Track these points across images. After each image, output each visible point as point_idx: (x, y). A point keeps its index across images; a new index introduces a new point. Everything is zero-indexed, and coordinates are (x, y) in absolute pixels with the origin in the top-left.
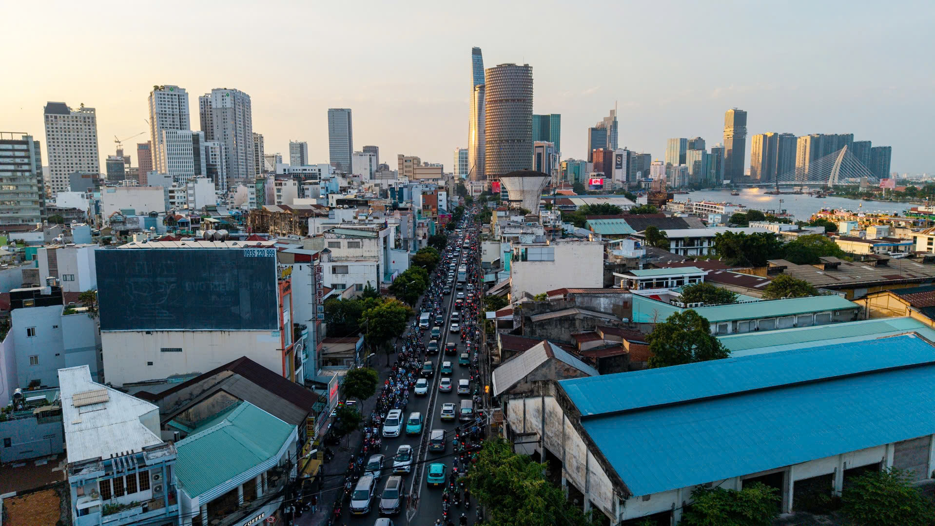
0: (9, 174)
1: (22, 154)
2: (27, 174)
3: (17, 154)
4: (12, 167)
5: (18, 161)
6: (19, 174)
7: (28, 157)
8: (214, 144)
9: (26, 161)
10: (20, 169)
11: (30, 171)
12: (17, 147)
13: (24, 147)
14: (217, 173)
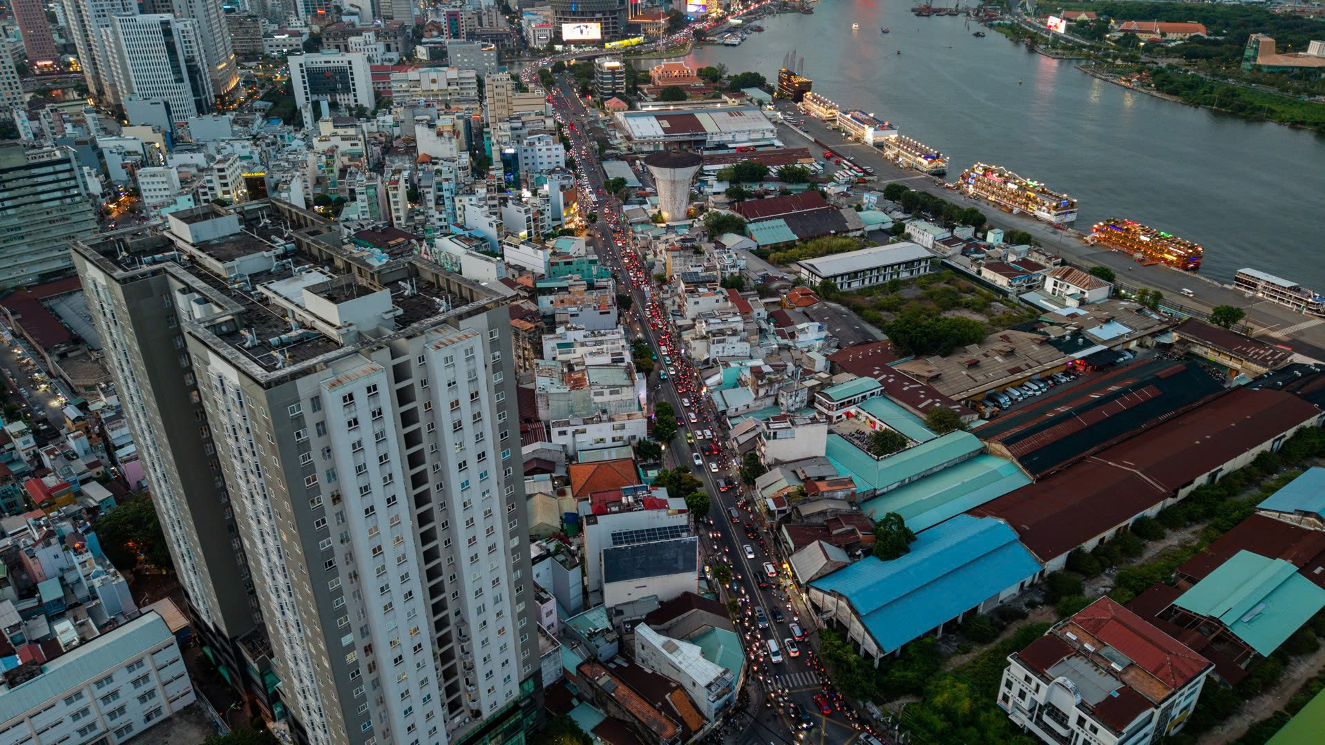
0: (57, 203)
1: (66, 175)
2: (78, 199)
3: (61, 176)
4: (59, 194)
5: (64, 184)
6: (68, 201)
7: (75, 178)
8: (186, 26)
9: (73, 183)
10: (67, 194)
11: (79, 194)
12: (59, 168)
13: (67, 166)
14: (199, 70)
